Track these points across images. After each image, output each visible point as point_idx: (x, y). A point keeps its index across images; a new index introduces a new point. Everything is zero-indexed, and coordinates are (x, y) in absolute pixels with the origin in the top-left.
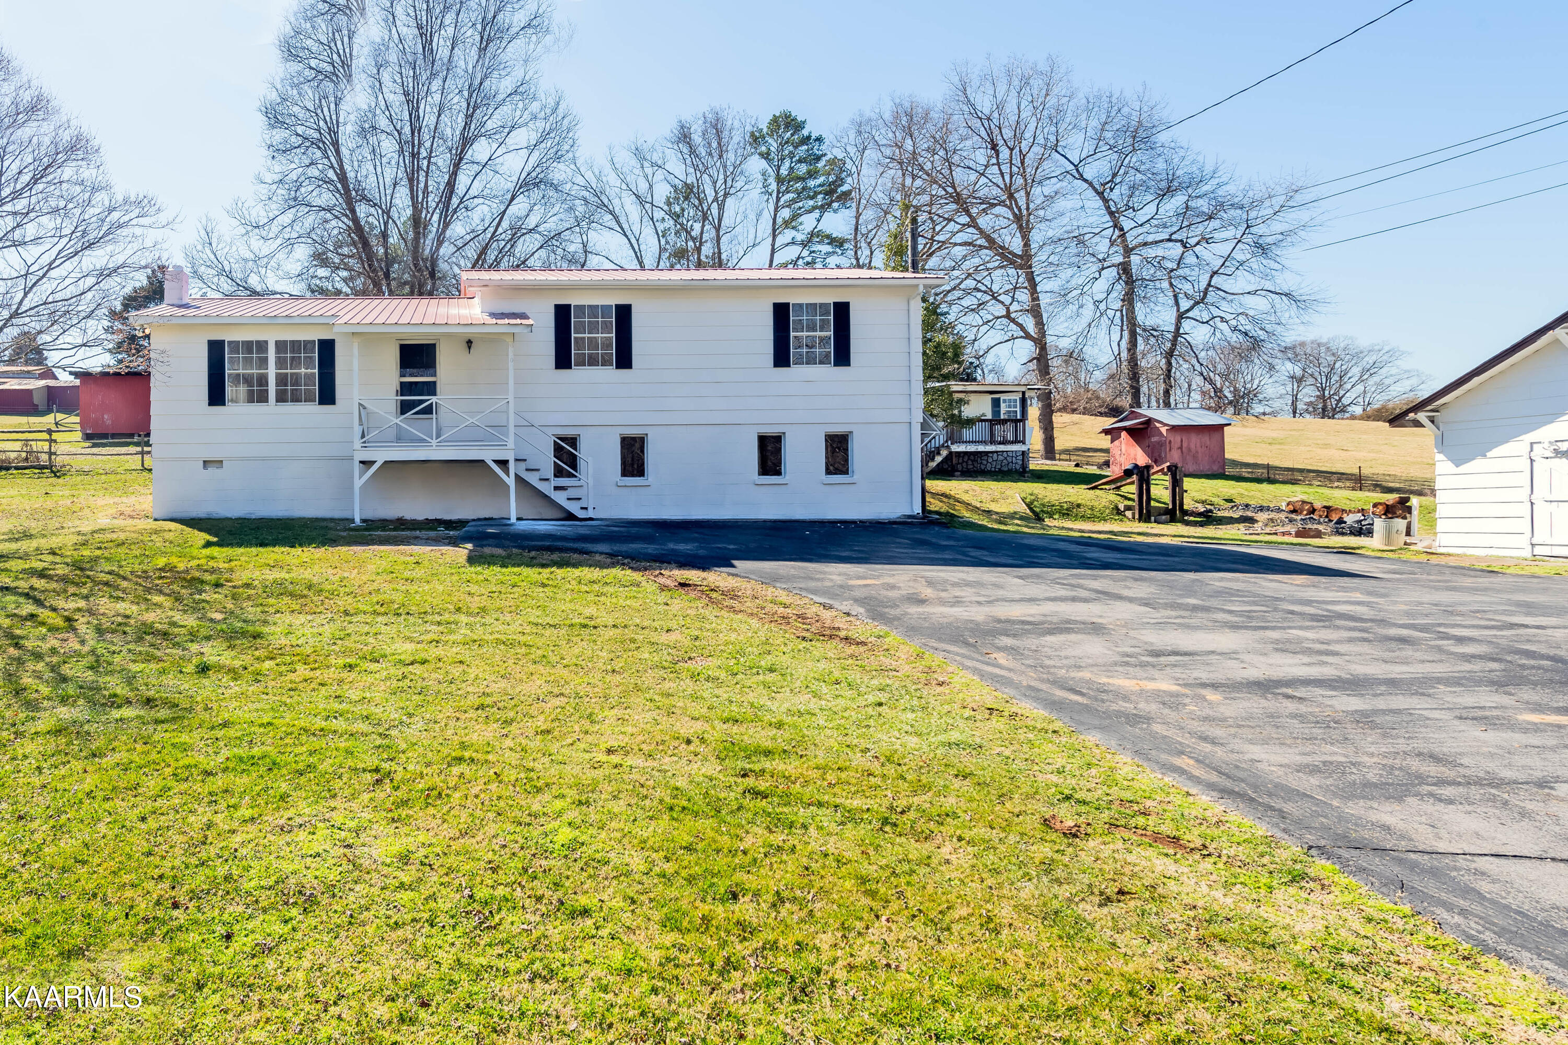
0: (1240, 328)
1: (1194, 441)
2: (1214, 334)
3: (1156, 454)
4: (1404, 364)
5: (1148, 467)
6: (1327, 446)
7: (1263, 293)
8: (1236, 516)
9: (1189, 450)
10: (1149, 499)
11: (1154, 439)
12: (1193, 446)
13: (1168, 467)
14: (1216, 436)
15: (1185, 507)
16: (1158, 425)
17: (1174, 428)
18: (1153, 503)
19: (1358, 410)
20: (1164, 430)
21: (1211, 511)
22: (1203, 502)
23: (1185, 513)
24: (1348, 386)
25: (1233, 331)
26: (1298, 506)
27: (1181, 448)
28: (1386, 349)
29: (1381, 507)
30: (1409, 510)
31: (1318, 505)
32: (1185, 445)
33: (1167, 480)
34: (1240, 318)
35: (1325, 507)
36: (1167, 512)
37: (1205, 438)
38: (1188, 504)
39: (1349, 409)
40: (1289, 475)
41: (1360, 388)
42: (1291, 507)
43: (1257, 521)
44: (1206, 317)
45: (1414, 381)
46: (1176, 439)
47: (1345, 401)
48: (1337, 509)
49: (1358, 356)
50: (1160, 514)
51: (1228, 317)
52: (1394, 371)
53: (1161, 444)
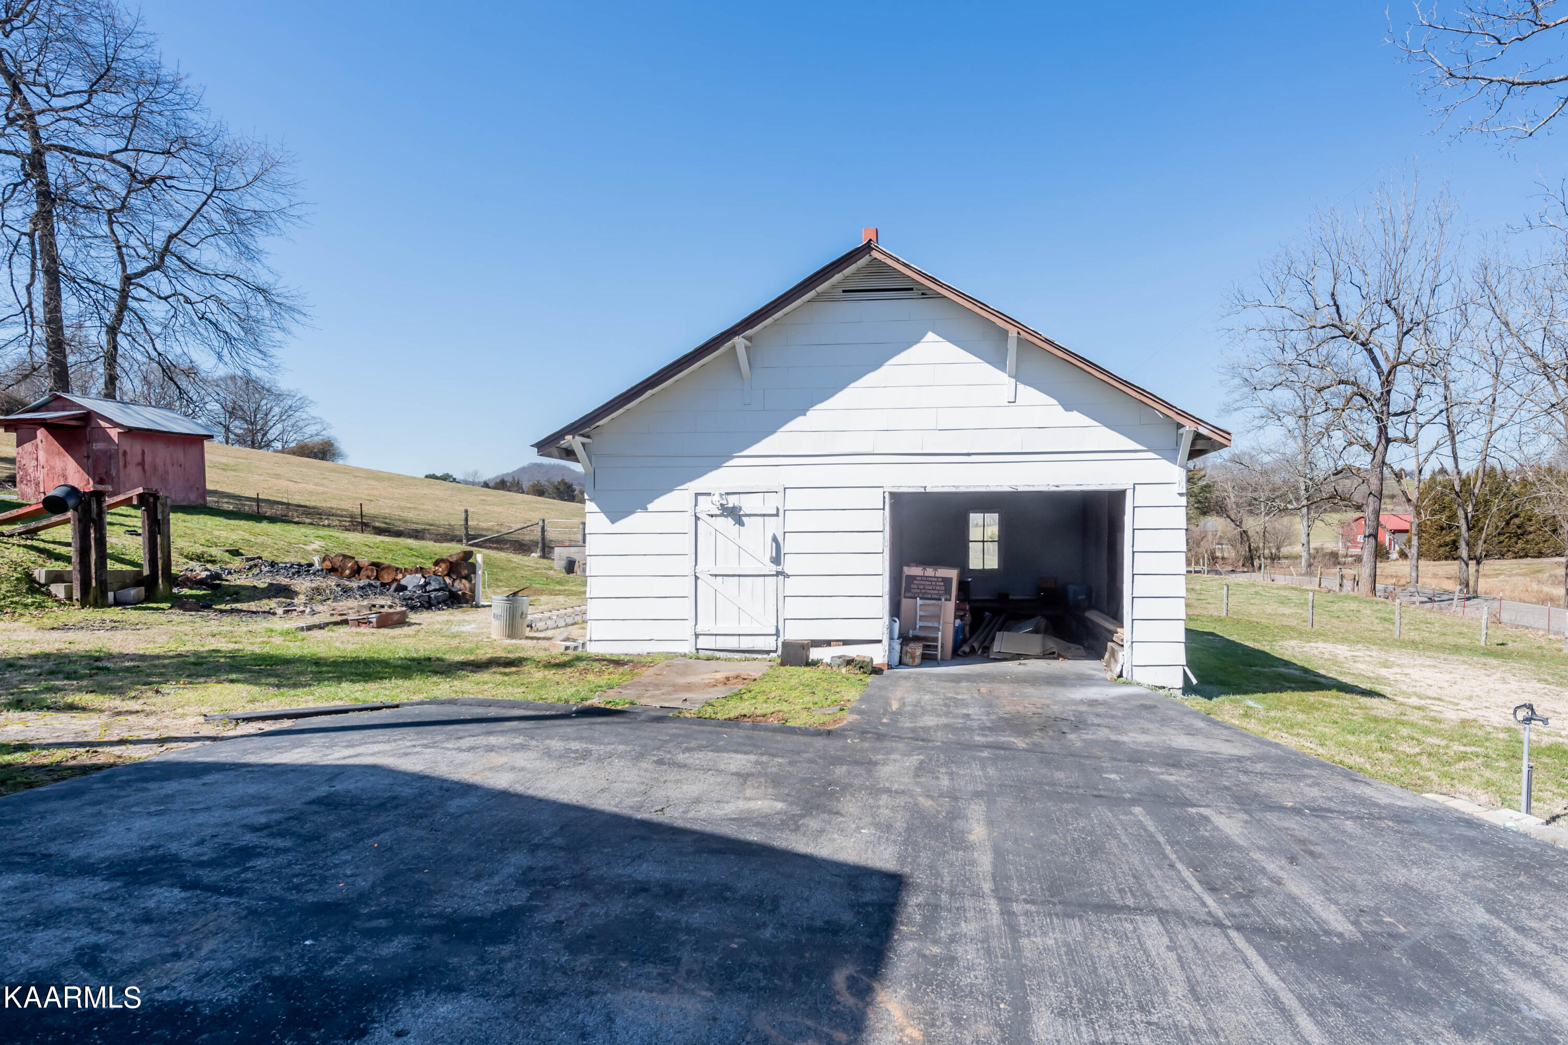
0: (209, 316)
1: (161, 454)
2: (175, 316)
3: (102, 471)
4: (312, 411)
5: (98, 496)
6: (277, 476)
7: (235, 281)
8: (262, 584)
9: (155, 468)
10: (103, 556)
11: (98, 446)
12: (159, 462)
13: (140, 496)
14: (193, 451)
15: (174, 570)
16: (103, 424)
17: (131, 432)
18: (111, 565)
19: (278, 445)
20: (114, 433)
21: (217, 576)
22: (199, 558)
23: (173, 580)
24: (271, 424)
25: (200, 319)
26: (338, 562)
27: (142, 464)
28: (299, 396)
29: (443, 566)
30: (473, 568)
31: (364, 561)
32: (148, 460)
33: (137, 519)
34: (209, 302)
35: (373, 564)
36: (138, 580)
37: (179, 453)
38: (179, 566)
39: (273, 444)
40: (278, 511)
41: (279, 426)
42: (328, 564)
43: (296, 593)
44: (166, 290)
45: (318, 427)
46: (135, 448)
47: (270, 436)
48: (389, 567)
49: (279, 397)
50: (124, 587)
51: (193, 297)
52: (304, 416)
53: (110, 456)
